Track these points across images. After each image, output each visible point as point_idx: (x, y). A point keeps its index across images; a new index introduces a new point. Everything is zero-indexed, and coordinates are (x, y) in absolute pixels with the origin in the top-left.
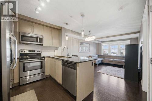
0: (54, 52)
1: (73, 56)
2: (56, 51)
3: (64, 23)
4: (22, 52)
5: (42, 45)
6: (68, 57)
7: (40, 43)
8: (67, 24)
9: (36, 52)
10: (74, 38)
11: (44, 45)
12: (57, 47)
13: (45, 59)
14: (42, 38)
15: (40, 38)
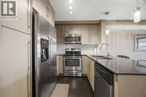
0: (94, 50)
1: (118, 56)
2: (95, 49)
3: (103, 13)
4: (67, 50)
5: (80, 44)
6: (109, 57)
7: (78, 42)
8: (107, 13)
9: (76, 50)
10: (124, 31)
11: (82, 44)
12: (96, 45)
13: (82, 57)
14: (80, 37)
15: (78, 37)
